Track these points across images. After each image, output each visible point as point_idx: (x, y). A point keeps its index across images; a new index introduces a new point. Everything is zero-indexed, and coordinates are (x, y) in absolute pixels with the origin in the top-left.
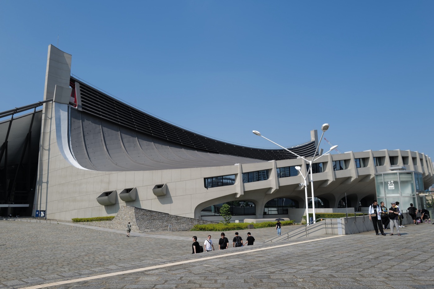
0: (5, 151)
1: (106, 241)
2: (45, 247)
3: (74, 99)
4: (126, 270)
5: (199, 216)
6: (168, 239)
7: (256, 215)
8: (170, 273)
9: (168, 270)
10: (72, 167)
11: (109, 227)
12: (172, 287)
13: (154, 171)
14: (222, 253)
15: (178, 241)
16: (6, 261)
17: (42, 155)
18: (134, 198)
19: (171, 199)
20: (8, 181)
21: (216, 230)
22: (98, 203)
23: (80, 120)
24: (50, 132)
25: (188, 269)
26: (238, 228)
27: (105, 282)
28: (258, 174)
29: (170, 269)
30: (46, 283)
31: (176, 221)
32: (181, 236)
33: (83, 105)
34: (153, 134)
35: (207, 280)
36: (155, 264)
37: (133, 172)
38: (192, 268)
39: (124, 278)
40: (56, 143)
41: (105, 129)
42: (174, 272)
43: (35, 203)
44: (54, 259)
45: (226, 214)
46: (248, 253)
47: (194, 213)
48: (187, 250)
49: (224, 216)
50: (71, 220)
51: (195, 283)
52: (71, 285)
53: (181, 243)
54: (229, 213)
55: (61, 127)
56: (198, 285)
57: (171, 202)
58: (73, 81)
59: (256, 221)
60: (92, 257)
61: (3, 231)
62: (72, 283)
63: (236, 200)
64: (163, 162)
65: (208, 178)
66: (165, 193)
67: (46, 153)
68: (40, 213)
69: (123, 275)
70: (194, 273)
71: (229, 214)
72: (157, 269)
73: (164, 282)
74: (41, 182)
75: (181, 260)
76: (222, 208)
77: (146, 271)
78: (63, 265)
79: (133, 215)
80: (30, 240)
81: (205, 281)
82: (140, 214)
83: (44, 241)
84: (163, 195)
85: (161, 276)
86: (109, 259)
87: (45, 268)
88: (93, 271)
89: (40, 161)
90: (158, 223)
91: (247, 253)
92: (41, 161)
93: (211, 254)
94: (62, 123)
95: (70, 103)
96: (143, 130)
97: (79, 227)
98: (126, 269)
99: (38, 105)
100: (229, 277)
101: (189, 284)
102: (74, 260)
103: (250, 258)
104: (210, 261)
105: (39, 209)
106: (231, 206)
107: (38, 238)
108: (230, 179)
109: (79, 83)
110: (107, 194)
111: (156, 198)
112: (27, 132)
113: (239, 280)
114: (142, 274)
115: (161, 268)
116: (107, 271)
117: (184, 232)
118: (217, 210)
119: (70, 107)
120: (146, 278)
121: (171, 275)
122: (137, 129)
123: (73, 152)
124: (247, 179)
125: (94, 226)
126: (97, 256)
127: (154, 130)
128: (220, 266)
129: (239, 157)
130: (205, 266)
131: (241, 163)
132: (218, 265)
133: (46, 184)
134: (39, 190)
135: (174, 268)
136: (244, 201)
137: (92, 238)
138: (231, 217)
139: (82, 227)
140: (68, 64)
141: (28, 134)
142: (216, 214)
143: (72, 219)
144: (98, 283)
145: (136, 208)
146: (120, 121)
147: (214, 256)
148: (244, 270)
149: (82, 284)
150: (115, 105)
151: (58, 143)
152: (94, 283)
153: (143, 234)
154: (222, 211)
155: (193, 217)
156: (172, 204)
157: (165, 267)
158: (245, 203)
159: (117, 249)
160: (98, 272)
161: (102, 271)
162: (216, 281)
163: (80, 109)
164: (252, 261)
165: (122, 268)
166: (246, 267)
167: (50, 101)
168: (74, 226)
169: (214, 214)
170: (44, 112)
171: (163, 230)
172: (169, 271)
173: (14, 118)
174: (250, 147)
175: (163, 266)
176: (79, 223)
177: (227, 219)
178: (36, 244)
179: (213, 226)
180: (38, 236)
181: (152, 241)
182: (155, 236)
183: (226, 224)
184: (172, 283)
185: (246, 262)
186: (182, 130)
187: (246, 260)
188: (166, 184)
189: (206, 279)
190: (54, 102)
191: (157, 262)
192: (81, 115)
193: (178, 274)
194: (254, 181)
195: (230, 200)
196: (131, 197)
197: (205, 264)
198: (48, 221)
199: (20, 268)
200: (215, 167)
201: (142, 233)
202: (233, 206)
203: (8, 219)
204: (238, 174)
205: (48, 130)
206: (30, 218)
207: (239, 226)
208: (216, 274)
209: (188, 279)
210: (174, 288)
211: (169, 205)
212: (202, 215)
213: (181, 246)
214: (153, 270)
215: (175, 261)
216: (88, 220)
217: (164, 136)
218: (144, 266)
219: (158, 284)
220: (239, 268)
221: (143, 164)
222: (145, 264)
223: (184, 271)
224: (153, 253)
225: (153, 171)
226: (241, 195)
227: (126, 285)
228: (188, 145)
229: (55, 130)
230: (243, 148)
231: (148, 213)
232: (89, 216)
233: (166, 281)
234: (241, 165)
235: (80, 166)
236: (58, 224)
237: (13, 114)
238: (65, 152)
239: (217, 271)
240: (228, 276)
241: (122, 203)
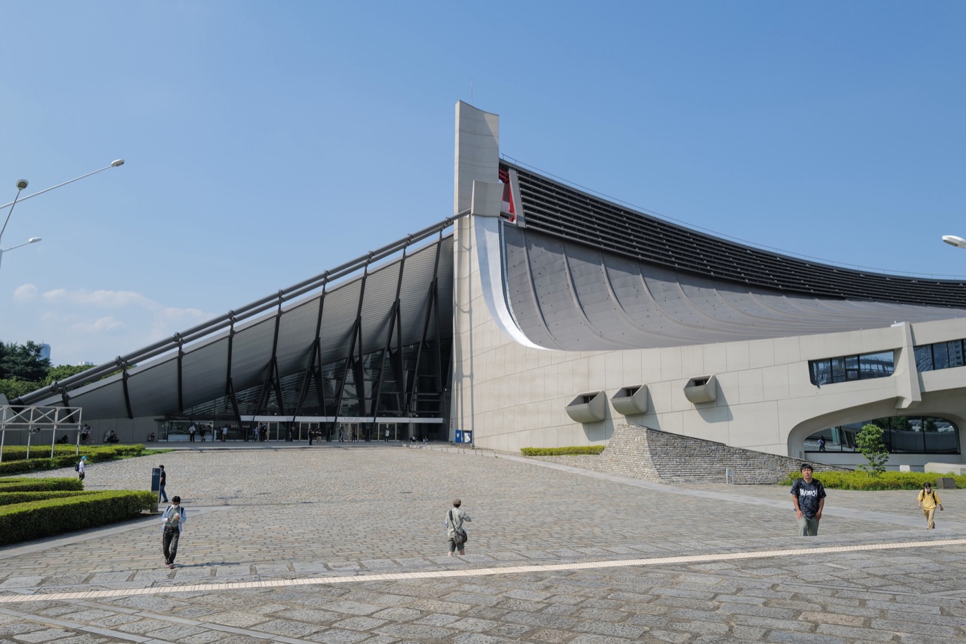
0: (396, 318)
1: (590, 498)
2: (479, 502)
3: (509, 204)
4: (647, 558)
5: (801, 453)
6: (726, 501)
7: (960, 454)
8: (746, 573)
9: (740, 567)
10: (515, 343)
11: (596, 469)
12: (754, 603)
13: (685, 348)
14: (872, 540)
15: (752, 507)
16: (417, 521)
17: (459, 322)
18: (643, 407)
19: (728, 410)
20: (406, 375)
21: (848, 487)
22: (568, 418)
23: (522, 247)
24: (470, 275)
25: (788, 568)
26: (908, 484)
27: (608, 577)
28: (961, 347)
29: (745, 564)
30: (500, 567)
31: (744, 462)
32: (758, 496)
33: (526, 214)
34: (676, 265)
35: (838, 598)
36: (709, 552)
37: (639, 351)
38: (797, 567)
39: (645, 573)
40: (482, 298)
41: (573, 261)
42: (755, 573)
43: (452, 415)
44: (497, 525)
45: (874, 448)
46: (946, 546)
47: (788, 444)
48: (775, 528)
49: (868, 453)
50: (520, 451)
51: (809, 601)
52: (545, 575)
53: (759, 511)
54: (883, 446)
55: (488, 264)
56: (817, 606)
57: (729, 417)
58: (504, 168)
59: (961, 469)
60: (567, 526)
61: (405, 468)
62: (545, 571)
63: (900, 413)
64: (704, 327)
65: (817, 361)
66: (713, 396)
67: (465, 317)
68: (463, 436)
69: (644, 566)
70: (804, 578)
71: (882, 448)
72: (714, 562)
73: (735, 590)
74: (461, 376)
75: (769, 548)
76: (860, 435)
77: (690, 563)
78: (514, 540)
79: (643, 444)
80: (451, 486)
81: (836, 601)
82: (659, 443)
83: (475, 489)
84: (708, 400)
85: (727, 577)
86: (602, 535)
87: (483, 541)
88: (582, 553)
89: (456, 334)
90: (701, 464)
91: (942, 547)
92: (458, 333)
93: (842, 540)
94: (489, 256)
95: (503, 215)
96: (655, 258)
97: (536, 466)
98: (648, 556)
99: (445, 225)
100: (897, 597)
101: (795, 602)
102: (535, 530)
103: (953, 558)
104: (841, 556)
105: (460, 429)
106: (886, 430)
107: (465, 484)
108: (878, 362)
109: (516, 170)
110: (587, 399)
111: (694, 407)
112: (431, 279)
113: (927, 608)
114: (683, 569)
115: (723, 561)
116: (608, 556)
117: (766, 488)
118: (848, 438)
119: (502, 223)
120: (693, 579)
121: (749, 577)
122: (640, 256)
123: (515, 313)
124: (930, 361)
125: (563, 465)
126: (578, 527)
127: (680, 254)
128: (871, 571)
129: (903, 305)
130: (831, 567)
131: (911, 320)
132: (864, 568)
133: (469, 379)
134: (457, 390)
135: (755, 564)
136: (924, 418)
137: (563, 489)
138: (887, 457)
139: (541, 467)
140: (492, 136)
141: (432, 283)
142: (845, 449)
143: (522, 450)
144: (595, 578)
145: (648, 429)
146: (602, 243)
147: (850, 545)
148: (937, 584)
149: (565, 576)
150: (590, 207)
151: (485, 297)
152: (587, 577)
153: (668, 486)
154: (862, 442)
155: (785, 454)
156: (730, 422)
157: (732, 560)
158: (925, 423)
159: (616, 515)
160: (590, 557)
161: (599, 554)
162: (863, 603)
163: (523, 225)
164: (962, 566)
165: (638, 552)
166: (942, 580)
167: (465, 214)
168: (525, 464)
169: (838, 448)
170: (456, 237)
171: (714, 481)
172: (743, 569)
173: (407, 254)
174: (935, 277)
175: (729, 558)
176: (535, 457)
177: (877, 462)
178: (463, 495)
179: (838, 476)
180: (463, 480)
181: (691, 503)
182: (696, 493)
183: (873, 474)
184: (754, 594)
185: (943, 567)
186: (746, 250)
187: (943, 563)
188: (714, 377)
189: (837, 596)
190: (473, 215)
191: (711, 547)
192: (523, 236)
193: (766, 577)
194: (949, 367)
195: (883, 414)
196: (636, 406)
197: (829, 562)
198: (479, 452)
199: (441, 537)
200: (838, 334)
201: (667, 484)
202: (892, 431)
203: (411, 446)
204: (903, 349)
205: (466, 273)
206: (447, 445)
207: (912, 481)
208: (860, 587)
209: (791, 590)
210: (761, 605)
211: (724, 424)
212: (807, 450)
213: (760, 519)
214: (705, 563)
215: (755, 549)
216: (551, 453)
217: (702, 267)
218: (685, 554)
219: (721, 594)
220: (923, 579)
221: (658, 333)
222: (687, 549)
223: (780, 571)
224: (695, 530)
225: (683, 347)
226: (913, 403)
227: (652, 588)
228: (761, 284)
229: (479, 272)
230: (914, 281)
231: (678, 442)
232: (552, 444)
233: (739, 590)
234: (911, 327)
235: (529, 341)
236: (497, 457)
237: (404, 247)
238: (500, 315)
239: (862, 581)
240: (894, 595)
241: (618, 419)
